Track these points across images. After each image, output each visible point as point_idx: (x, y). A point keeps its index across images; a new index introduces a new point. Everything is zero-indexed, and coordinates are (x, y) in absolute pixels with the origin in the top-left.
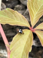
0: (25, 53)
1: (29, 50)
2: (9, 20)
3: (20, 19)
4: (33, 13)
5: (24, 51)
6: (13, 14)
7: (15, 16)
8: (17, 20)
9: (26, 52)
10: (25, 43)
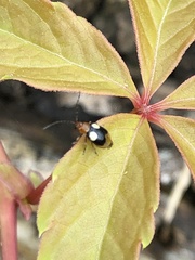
0: (116, 247)
1: (138, 235)
2: (20, 49)
3: (85, 51)
4: (149, 14)
5: (110, 238)
6: (46, 19)
7: (57, 33)
8: (65, 54)
9: (121, 244)
10: (117, 189)
